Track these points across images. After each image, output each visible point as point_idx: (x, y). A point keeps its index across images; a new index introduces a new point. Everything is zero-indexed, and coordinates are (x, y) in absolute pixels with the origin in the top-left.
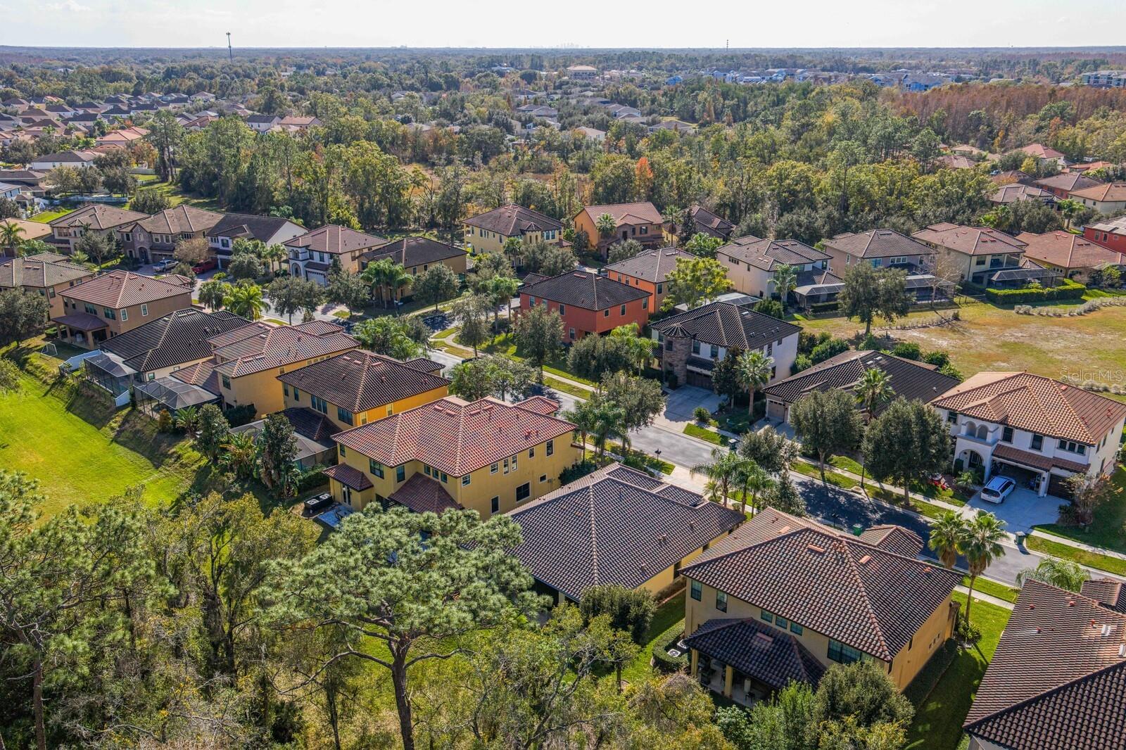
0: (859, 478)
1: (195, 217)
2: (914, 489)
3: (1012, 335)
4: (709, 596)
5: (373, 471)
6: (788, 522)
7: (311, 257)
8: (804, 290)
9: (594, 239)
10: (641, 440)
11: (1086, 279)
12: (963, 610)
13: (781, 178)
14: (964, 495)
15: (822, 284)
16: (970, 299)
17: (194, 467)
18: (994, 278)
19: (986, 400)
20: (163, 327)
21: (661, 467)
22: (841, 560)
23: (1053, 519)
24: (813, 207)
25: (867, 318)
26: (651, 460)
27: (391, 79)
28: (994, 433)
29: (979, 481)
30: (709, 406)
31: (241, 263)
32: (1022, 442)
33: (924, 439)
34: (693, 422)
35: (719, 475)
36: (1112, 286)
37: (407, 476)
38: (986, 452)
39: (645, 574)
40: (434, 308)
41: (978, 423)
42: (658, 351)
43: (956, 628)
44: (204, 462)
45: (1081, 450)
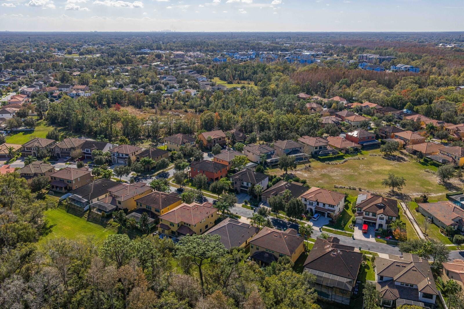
0: (285, 216)
1: (74, 141)
2: (298, 218)
3: (324, 171)
4: (255, 247)
5: (171, 225)
6: (270, 230)
7: (119, 155)
8: (269, 160)
9: (205, 143)
10: (232, 210)
11: (344, 152)
12: (306, 245)
13: (260, 118)
14: (309, 219)
15: (274, 158)
16: (314, 160)
17: (117, 227)
18: (320, 153)
19: (312, 196)
20: (91, 186)
21: (238, 217)
22: (281, 237)
23: (328, 223)
24: (269, 130)
25: (286, 170)
26: (235, 215)
27: (105, 60)
28: (315, 204)
29: (312, 215)
30: (247, 199)
31: (98, 159)
32: (321, 205)
33: (298, 207)
34: (244, 204)
35: (253, 219)
36: (352, 153)
37: (180, 226)
38: (313, 208)
39: (240, 244)
40: (162, 170)
41: (311, 202)
42: (232, 184)
43: (305, 249)
44: (119, 225)
45: (333, 207)
